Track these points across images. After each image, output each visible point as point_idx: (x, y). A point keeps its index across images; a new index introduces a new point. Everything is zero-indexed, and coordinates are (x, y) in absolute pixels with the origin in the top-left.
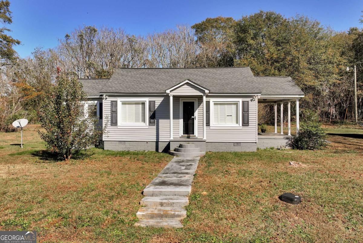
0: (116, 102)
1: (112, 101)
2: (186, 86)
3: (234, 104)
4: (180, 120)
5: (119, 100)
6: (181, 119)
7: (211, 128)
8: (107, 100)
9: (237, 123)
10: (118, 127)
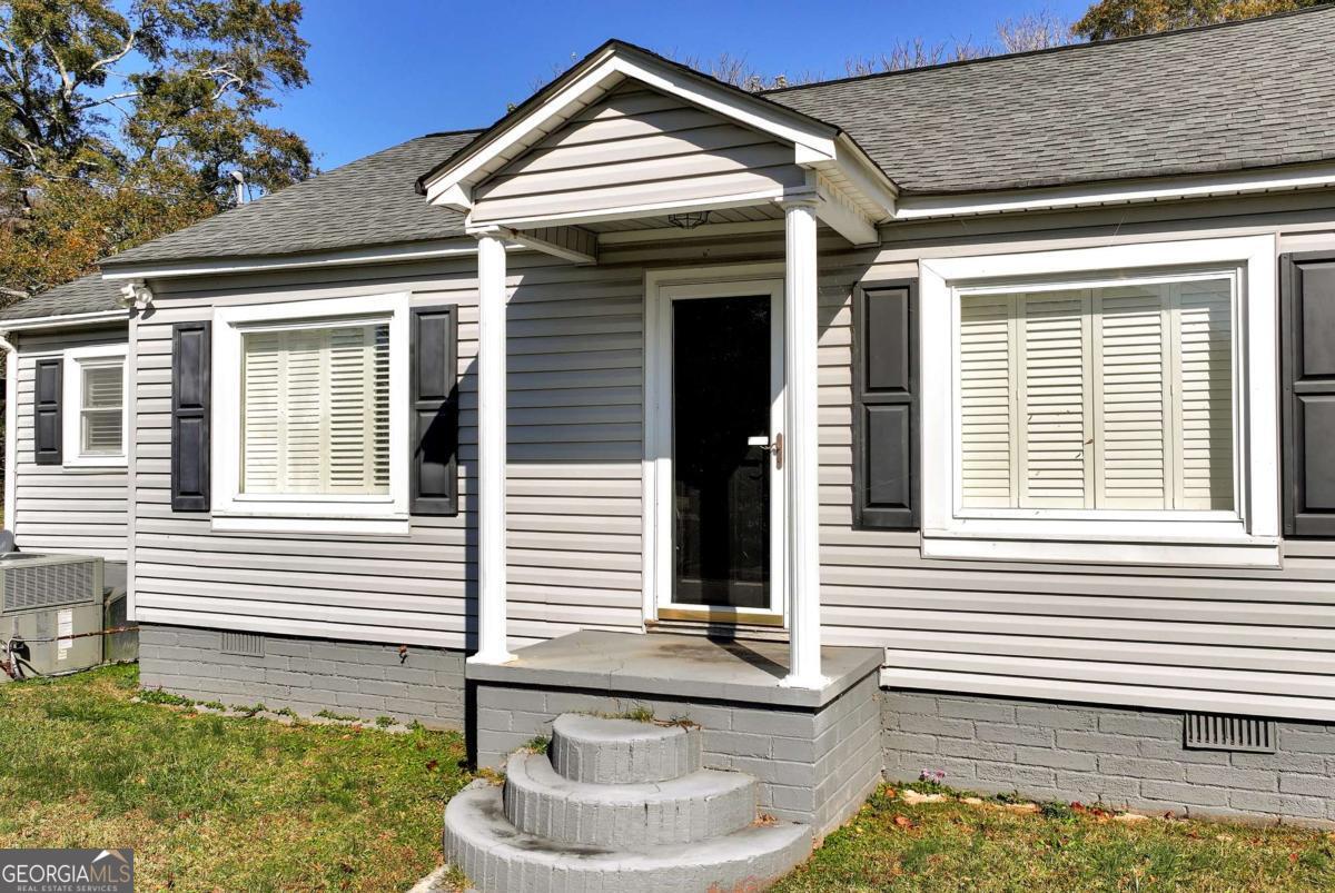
0: (205, 328)
1: (181, 329)
2: (614, 123)
3: (1187, 297)
4: (648, 466)
5: (226, 315)
6: (654, 459)
7: (931, 548)
8: (157, 317)
9: (1222, 497)
10: (218, 524)
